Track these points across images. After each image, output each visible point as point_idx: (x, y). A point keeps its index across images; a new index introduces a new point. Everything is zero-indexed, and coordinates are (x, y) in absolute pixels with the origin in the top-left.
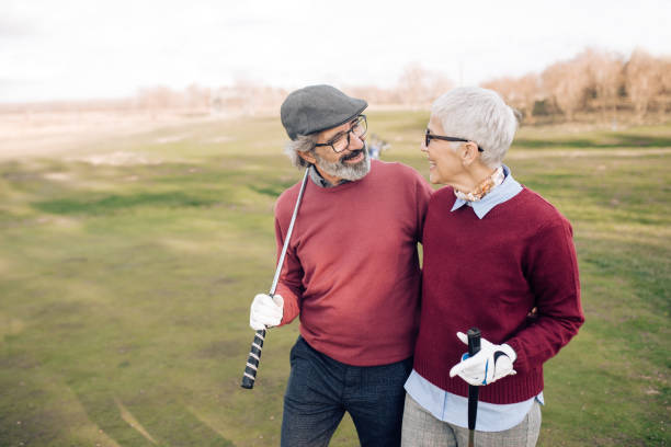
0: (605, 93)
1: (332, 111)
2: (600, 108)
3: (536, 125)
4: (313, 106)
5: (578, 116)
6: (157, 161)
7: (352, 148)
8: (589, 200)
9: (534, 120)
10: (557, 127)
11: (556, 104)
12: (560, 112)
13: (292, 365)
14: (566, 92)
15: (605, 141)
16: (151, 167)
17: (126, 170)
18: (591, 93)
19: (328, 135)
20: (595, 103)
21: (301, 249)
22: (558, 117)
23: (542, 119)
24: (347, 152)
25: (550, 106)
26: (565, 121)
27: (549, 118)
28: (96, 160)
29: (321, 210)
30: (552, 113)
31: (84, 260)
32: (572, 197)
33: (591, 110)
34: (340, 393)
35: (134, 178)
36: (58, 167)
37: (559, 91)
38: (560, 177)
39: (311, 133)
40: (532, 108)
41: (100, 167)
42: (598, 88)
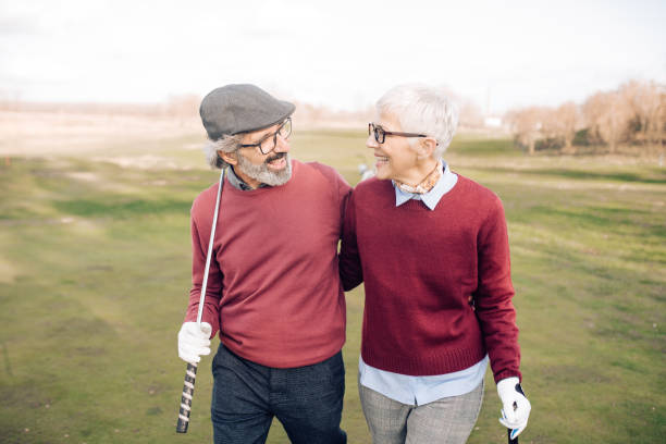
0: (651, 126)
1: (261, 112)
2: (645, 141)
3: (577, 155)
4: (242, 105)
5: (621, 148)
6: (186, 167)
7: (278, 150)
8: (655, 239)
9: (573, 150)
10: (599, 158)
11: (598, 134)
12: (602, 143)
13: (215, 375)
14: (609, 122)
15: (652, 176)
16: (180, 173)
17: (153, 174)
18: (636, 125)
19: (256, 137)
20: (639, 136)
21: (221, 254)
22: (599, 149)
23: (583, 149)
24: (272, 154)
25: (591, 137)
26: (607, 153)
27: (589, 149)
28: (124, 162)
29: (242, 215)
30: (595, 144)
31: (108, 269)
32: (635, 235)
33: (637, 143)
34: (266, 399)
35: (162, 183)
36: (83, 167)
37: (601, 121)
38: (615, 211)
39: (238, 133)
40: (572, 137)
41: (127, 170)
42: (643, 122)
